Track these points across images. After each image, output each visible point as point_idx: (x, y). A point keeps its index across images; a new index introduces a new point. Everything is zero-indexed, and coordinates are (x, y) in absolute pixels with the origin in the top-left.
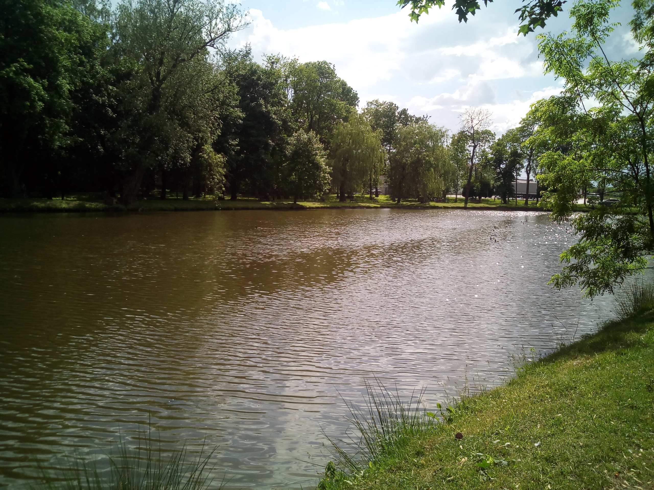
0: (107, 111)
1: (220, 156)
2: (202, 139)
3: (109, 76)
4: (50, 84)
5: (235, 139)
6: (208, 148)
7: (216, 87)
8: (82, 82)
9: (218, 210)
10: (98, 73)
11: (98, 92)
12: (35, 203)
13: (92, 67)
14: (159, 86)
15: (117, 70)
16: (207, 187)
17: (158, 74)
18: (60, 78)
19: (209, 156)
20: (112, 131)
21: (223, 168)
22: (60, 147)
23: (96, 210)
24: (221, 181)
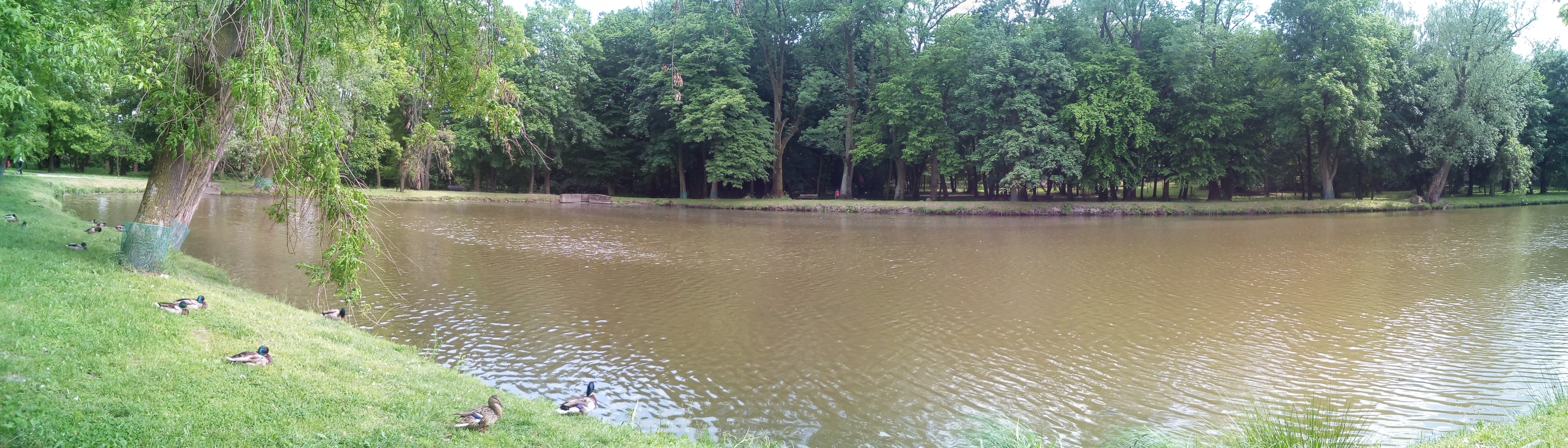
0: (1413, 109)
1: (1526, 148)
2: (1508, 131)
3: (1416, 74)
4: (1360, 88)
5: (1543, 131)
6: (1514, 141)
7: (1521, 78)
8: (1391, 83)
9: (1525, 205)
10: (1405, 73)
11: (1406, 92)
12: (1346, 204)
13: (1400, 68)
14: (1464, 81)
15: (1423, 69)
16: (1513, 182)
17: (1463, 69)
18: (1370, 82)
19: (1515, 149)
20: (1418, 129)
21: (1529, 161)
22: (1370, 149)
23: (1404, 209)
24: (1526, 175)
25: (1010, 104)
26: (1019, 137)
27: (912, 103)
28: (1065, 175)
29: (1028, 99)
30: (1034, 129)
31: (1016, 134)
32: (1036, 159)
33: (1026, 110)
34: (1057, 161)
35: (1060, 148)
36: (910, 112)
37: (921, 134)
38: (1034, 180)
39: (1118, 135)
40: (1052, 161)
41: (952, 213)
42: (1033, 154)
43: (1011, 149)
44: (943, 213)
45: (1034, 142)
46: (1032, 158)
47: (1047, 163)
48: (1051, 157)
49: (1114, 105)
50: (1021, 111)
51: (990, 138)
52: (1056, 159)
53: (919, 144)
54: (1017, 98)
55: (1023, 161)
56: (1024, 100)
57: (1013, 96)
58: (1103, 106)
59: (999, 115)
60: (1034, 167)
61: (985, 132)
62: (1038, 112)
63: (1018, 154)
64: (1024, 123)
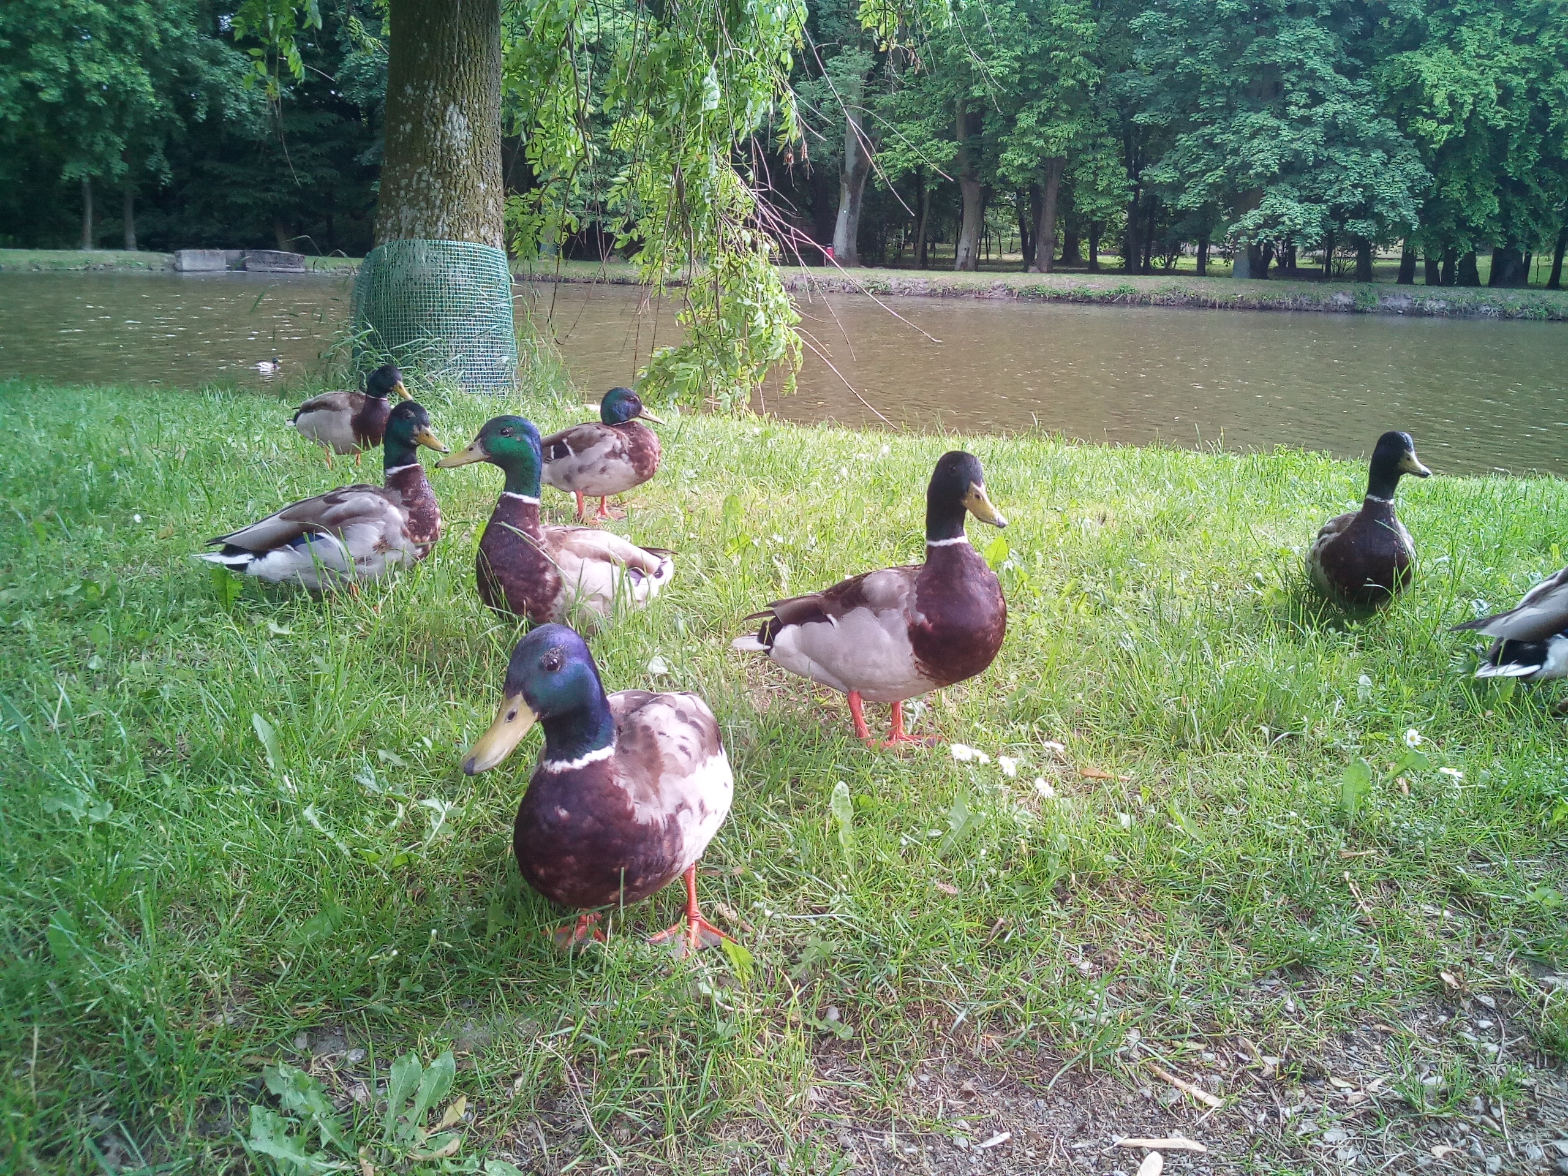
25: (1263, 51)
26: (1279, 127)
27: (1027, 47)
28: (1379, 218)
29: (1307, 38)
30: (1319, 110)
31: (1273, 122)
32: (1314, 180)
33: (1301, 65)
34: (1365, 187)
35: (1377, 156)
36: (1022, 67)
37: (1043, 121)
38: (1308, 230)
39: (1519, 128)
40: (1355, 186)
41: (1105, 301)
42: (1309, 170)
43: (1261, 156)
44: (1086, 300)
45: (1315, 143)
46: (1305, 180)
47: (1341, 190)
48: (1354, 177)
49: (1516, 54)
50: (1290, 67)
51: (1208, 130)
52: (1366, 181)
53: (1041, 142)
54: (1284, 37)
55: (1283, 186)
56: (1299, 42)
57: (1273, 32)
58: (1490, 57)
59: (1233, 77)
60: (1308, 199)
61: (1195, 117)
62: (1326, 71)
63: (1276, 169)
64: (1294, 97)
